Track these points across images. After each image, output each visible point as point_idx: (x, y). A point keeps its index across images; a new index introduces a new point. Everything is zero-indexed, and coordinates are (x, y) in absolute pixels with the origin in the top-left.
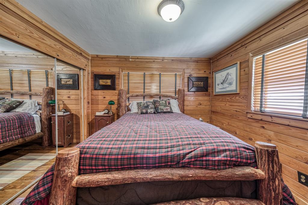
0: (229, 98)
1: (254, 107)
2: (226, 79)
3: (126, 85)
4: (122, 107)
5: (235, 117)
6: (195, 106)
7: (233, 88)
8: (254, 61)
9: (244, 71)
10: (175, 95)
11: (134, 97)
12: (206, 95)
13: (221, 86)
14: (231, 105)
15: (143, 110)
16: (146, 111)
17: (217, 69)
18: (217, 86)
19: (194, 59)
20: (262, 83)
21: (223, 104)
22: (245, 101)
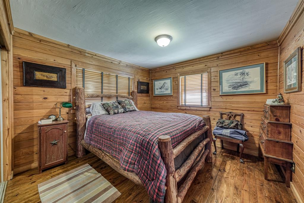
0: (165, 98)
1: (182, 103)
2: (163, 86)
3: (80, 83)
4: (82, 110)
5: (170, 110)
6: (142, 105)
7: (169, 92)
8: (180, 78)
9: (175, 82)
10: (129, 96)
11: (94, 97)
12: (147, 96)
13: (159, 90)
14: (167, 103)
15: (115, 111)
16: (118, 111)
17: (155, 78)
18: (156, 90)
19: (142, 68)
20: (185, 91)
21: (161, 102)
22: (176, 100)
